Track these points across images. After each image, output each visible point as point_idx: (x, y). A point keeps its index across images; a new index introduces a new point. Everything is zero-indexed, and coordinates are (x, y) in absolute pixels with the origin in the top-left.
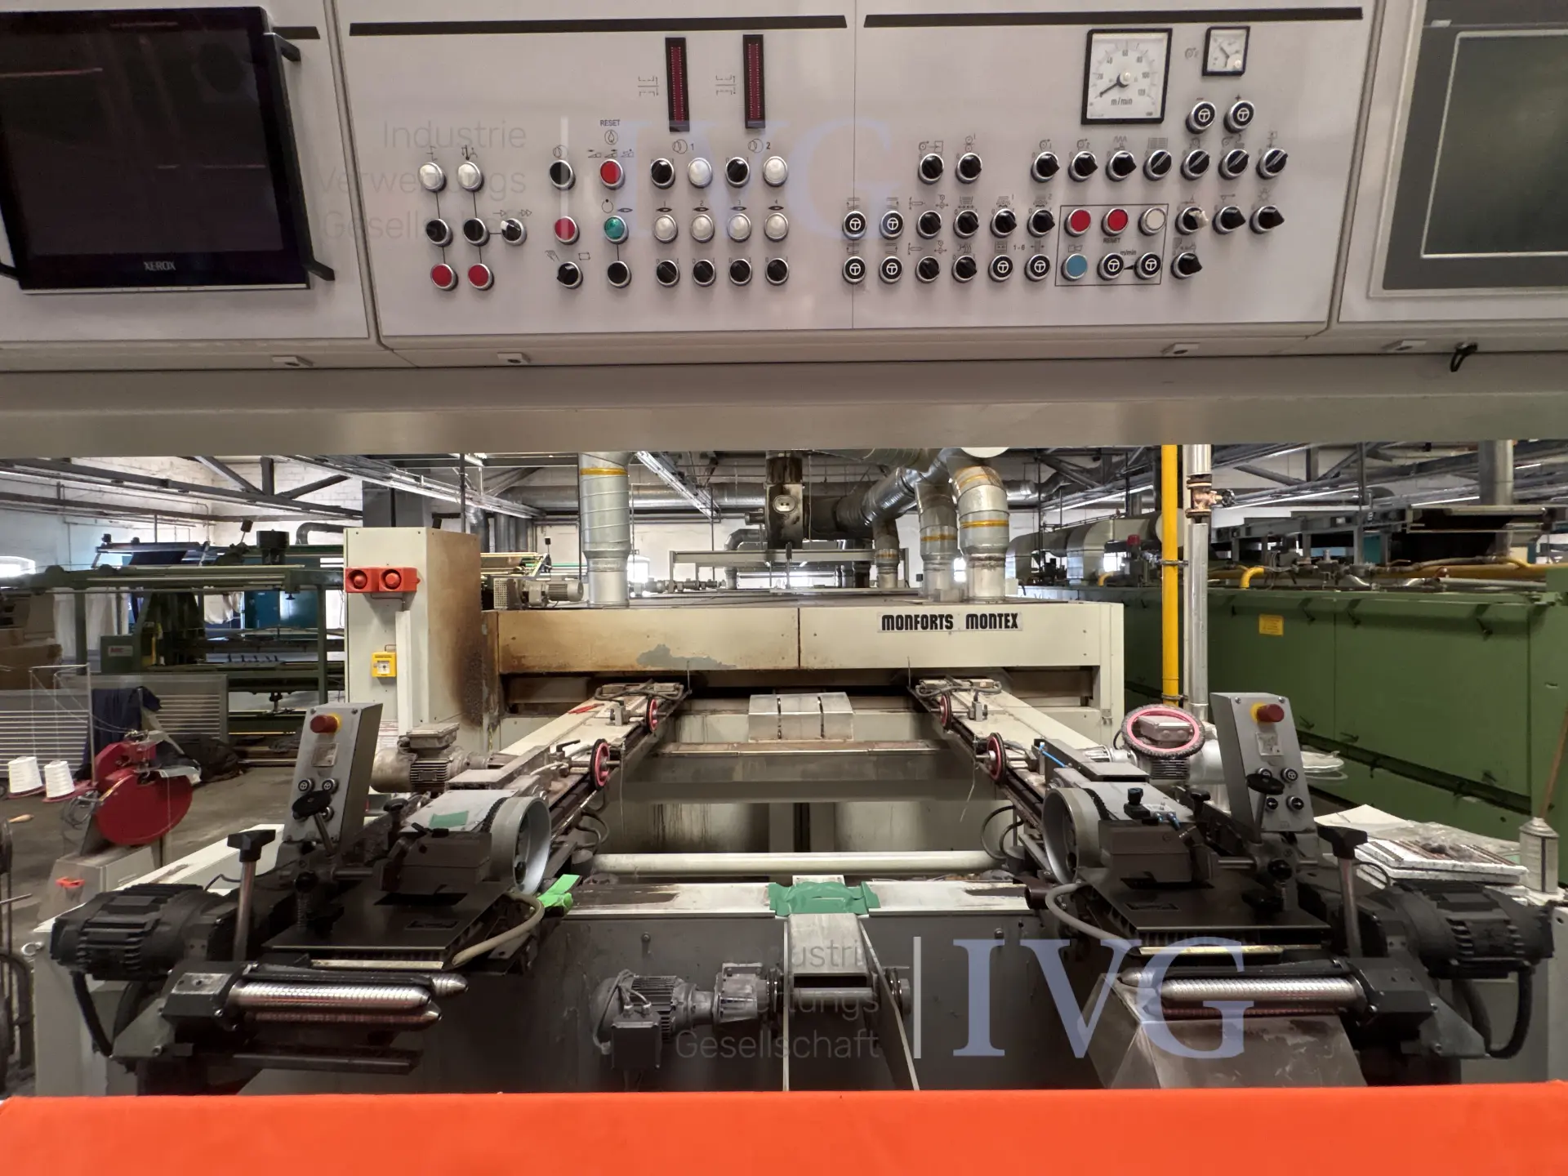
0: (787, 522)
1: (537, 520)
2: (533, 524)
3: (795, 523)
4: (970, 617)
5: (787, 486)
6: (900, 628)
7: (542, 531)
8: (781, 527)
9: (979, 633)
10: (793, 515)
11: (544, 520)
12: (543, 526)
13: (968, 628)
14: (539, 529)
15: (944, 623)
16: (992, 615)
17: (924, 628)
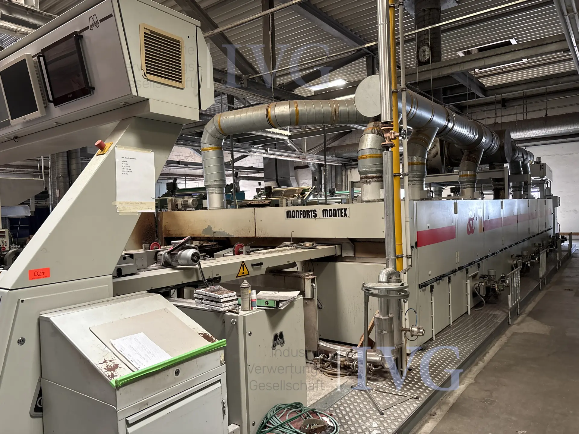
1: (347, 165)
2: (345, 168)
4: (324, 210)
6: (294, 217)
7: (351, 172)
9: (329, 220)
11: (351, 165)
12: (351, 169)
13: (323, 217)
14: (349, 171)
15: (313, 214)
16: (334, 210)
17: (304, 217)
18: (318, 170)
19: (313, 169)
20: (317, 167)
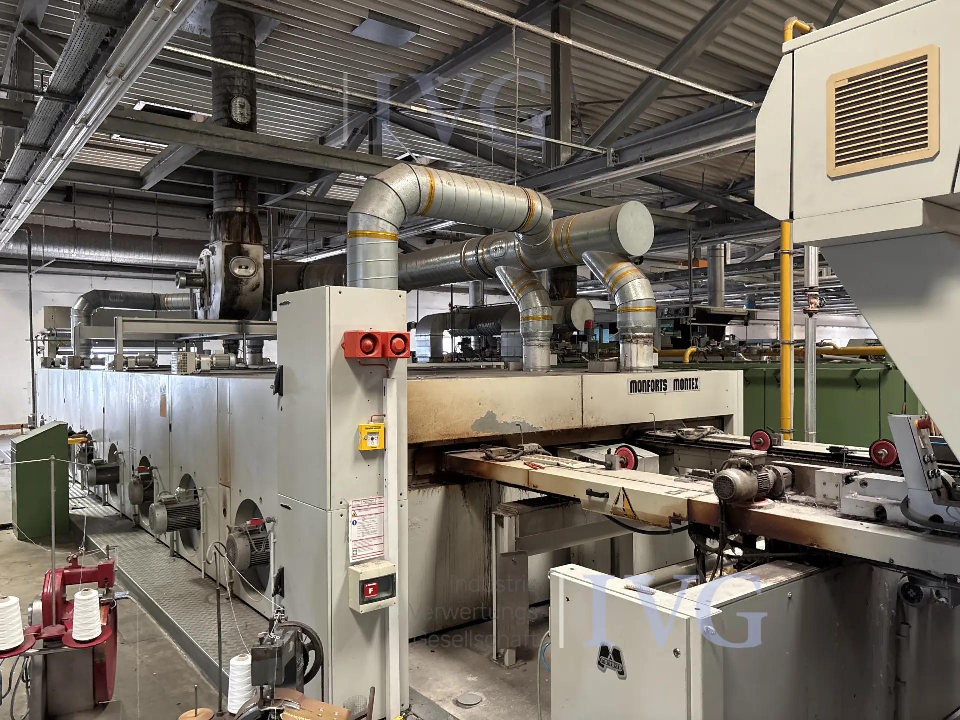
0: (245, 288)
3: (254, 290)
4: (676, 380)
5: (246, 246)
6: (640, 391)
8: (238, 294)
9: (681, 394)
10: (253, 281)
13: (675, 390)
15: (663, 387)
16: (686, 380)
17: (653, 390)
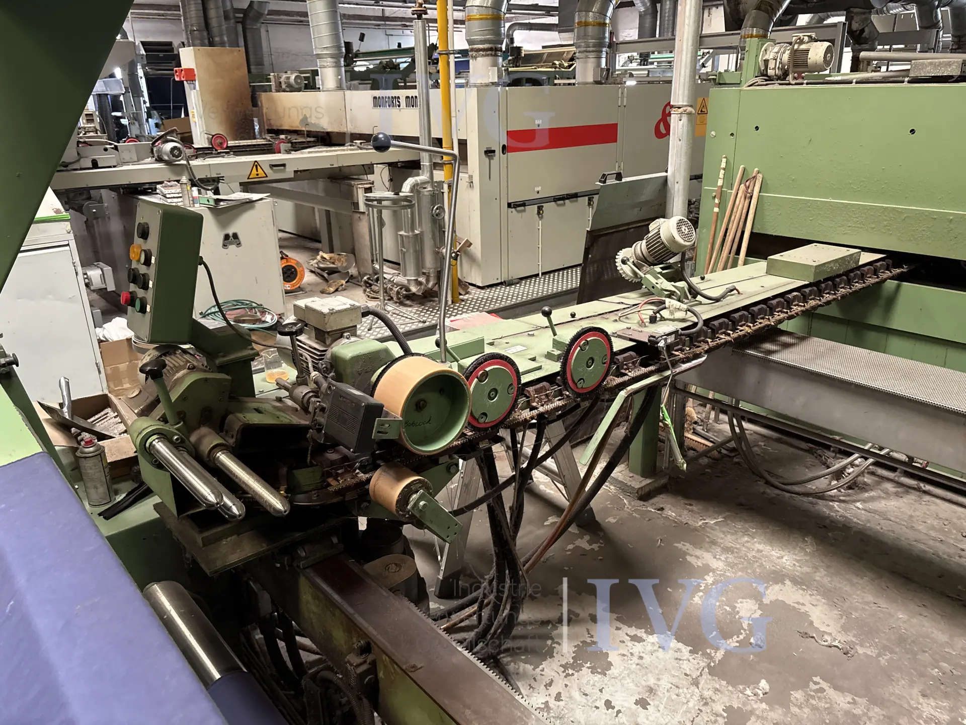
4: (407, 98)
6: (380, 106)
13: (406, 107)
15: (397, 103)
16: (415, 98)
18: (650, 11)
19: (642, 9)
20: (648, 4)
